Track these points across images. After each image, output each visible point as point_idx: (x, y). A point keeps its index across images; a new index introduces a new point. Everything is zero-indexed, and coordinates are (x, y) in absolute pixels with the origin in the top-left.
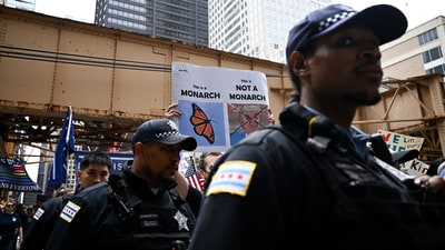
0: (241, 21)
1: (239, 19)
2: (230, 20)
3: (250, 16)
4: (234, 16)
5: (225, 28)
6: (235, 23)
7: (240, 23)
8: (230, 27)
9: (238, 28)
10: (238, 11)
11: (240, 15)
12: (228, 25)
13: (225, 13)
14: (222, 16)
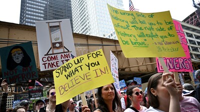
0: (88, 25)
1: (87, 25)
2: (83, 25)
3: (91, 23)
4: (84, 23)
5: (81, 29)
6: (85, 26)
7: (87, 26)
8: (83, 28)
9: (87, 29)
10: (86, 21)
11: (87, 23)
12: (82, 27)
13: (80, 22)
14: (79, 24)
